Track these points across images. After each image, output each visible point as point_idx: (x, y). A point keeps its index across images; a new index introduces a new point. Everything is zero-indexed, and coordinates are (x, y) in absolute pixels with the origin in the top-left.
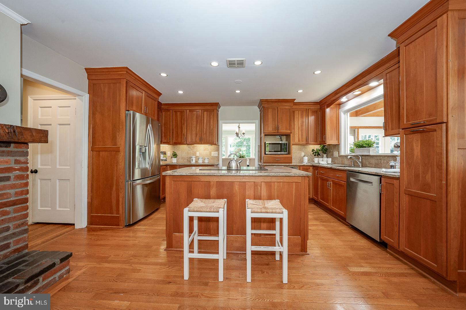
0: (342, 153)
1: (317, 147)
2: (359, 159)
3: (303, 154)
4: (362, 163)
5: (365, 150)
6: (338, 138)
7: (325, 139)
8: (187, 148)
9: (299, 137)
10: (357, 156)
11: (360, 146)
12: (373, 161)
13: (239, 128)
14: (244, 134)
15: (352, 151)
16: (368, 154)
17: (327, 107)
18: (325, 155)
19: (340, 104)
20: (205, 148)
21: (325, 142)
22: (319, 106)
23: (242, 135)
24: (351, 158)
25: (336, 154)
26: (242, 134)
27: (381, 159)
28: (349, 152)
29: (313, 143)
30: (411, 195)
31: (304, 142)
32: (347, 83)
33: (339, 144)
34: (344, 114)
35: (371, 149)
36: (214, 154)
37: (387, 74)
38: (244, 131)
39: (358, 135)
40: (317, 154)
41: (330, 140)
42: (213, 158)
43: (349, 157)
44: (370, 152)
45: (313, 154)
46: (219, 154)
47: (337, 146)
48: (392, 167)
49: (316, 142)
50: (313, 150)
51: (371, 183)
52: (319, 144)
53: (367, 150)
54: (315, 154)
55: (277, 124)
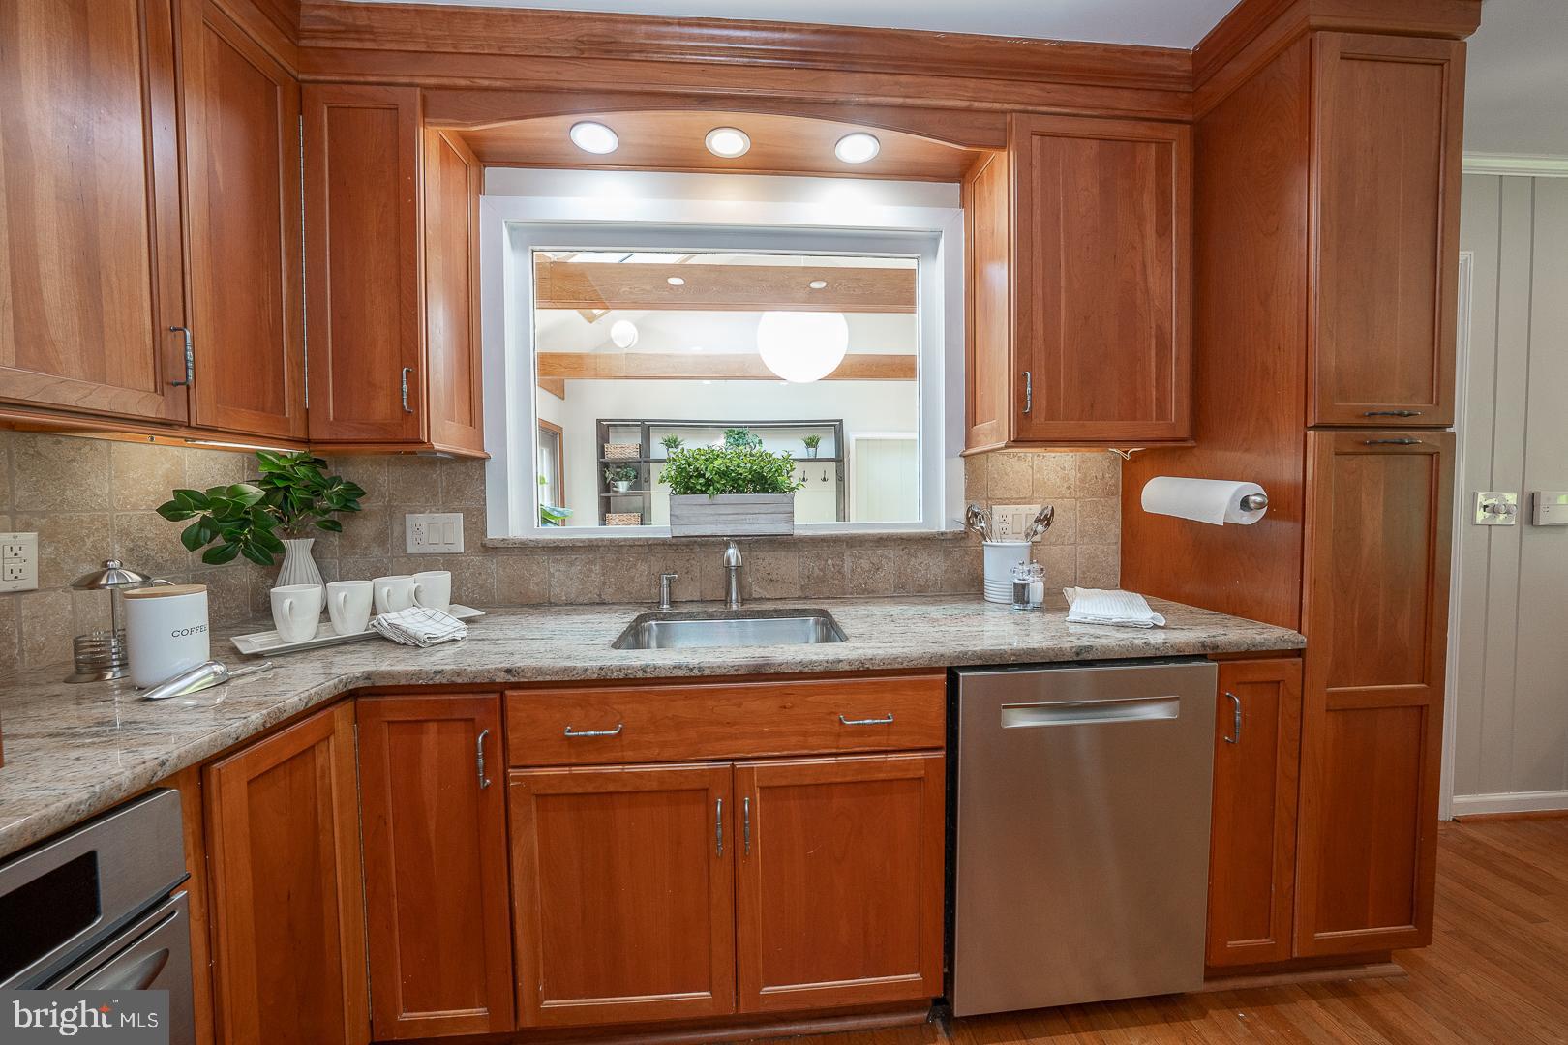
18: (297, 547)
27: (843, 553)
33: (483, 461)
37: (1034, 136)
45: (192, 543)
52: (301, 435)
53: (771, 508)
54: (219, 541)
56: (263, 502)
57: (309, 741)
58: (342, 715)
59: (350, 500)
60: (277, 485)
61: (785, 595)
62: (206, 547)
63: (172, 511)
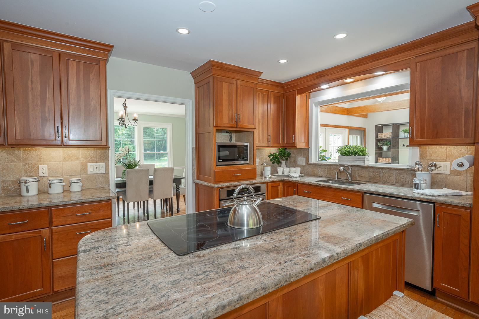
0: (313, 161)
5: (357, 159)
6: (307, 139)
7: (295, 140)
13: (125, 107)
14: (135, 120)
16: (362, 164)
17: (298, 94)
18: (283, 162)
20: (66, 155)
21: (295, 144)
23: (132, 122)
25: (302, 160)
26: (131, 120)
27: (380, 172)
29: (273, 145)
32: (345, 64)
33: (308, 148)
34: (315, 106)
36: (97, 167)
37: (417, 63)
38: (135, 115)
40: (276, 161)
41: (298, 143)
42: (93, 177)
44: (366, 162)
45: (271, 161)
46: (107, 168)
47: (306, 151)
49: (278, 143)
52: (282, 146)
53: (360, 159)
54: (274, 161)
55: (235, 110)
56: (279, 155)
57: (277, 185)
58: (281, 184)
59: (289, 155)
60: (280, 153)
61: (365, 180)
62: (272, 161)
63: (269, 156)
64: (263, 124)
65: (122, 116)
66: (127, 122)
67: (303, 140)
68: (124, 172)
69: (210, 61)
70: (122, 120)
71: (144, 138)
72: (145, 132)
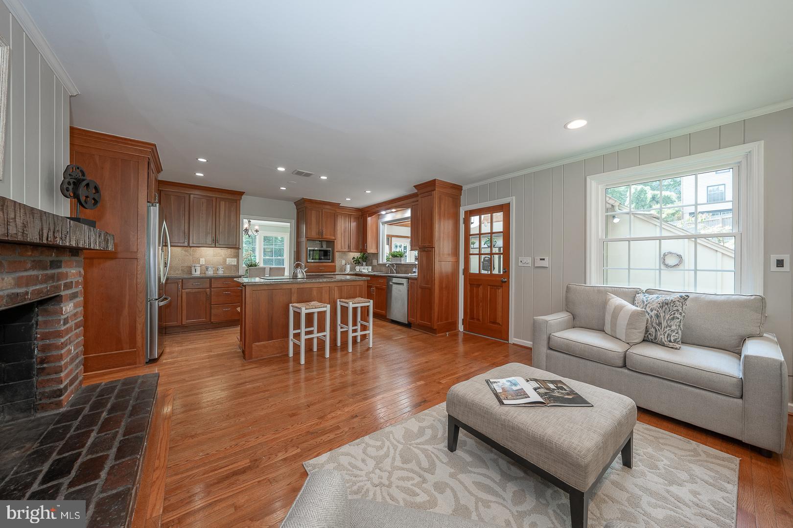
0: (381, 262)
1: (357, 255)
2: (393, 266)
3: (344, 262)
4: (396, 270)
6: (377, 247)
7: (366, 247)
8: (182, 251)
9: (341, 244)
10: (392, 265)
11: (395, 256)
12: (403, 269)
13: (249, 221)
14: (257, 231)
15: (388, 259)
16: (400, 263)
17: (369, 216)
18: (364, 263)
19: (379, 215)
20: (215, 253)
21: (366, 250)
22: (361, 212)
23: (255, 233)
24: (388, 266)
25: (375, 262)
26: (253, 231)
27: (408, 267)
28: (385, 261)
29: (355, 251)
30: (422, 288)
31: (346, 250)
33: (378, 253)
34: (383, 224)
35: (402, 258)
36: (232, 261)
38: (257, 227)
39: (391, 243)
40: (357, 262)
41: (371, 250)
42: (230, 267)
43: (387, 265)
44: (401, 261)
45: (354, 262)
46: (238, 262)
47: (376, 255)
48: (414, 272)
49: (358, 250)
50: (354, 258)
51: (403, 284)
52: (360, 252)
55: (320, 228)
59: (365, 258)
64: (344, 237)
65: (246, 228)
66: (250, 233)
67: (374, 247)
68: (247, 270)
69: (303, 198)
70: (246, 230)
71: (264, 245)
72: (265, 240)
